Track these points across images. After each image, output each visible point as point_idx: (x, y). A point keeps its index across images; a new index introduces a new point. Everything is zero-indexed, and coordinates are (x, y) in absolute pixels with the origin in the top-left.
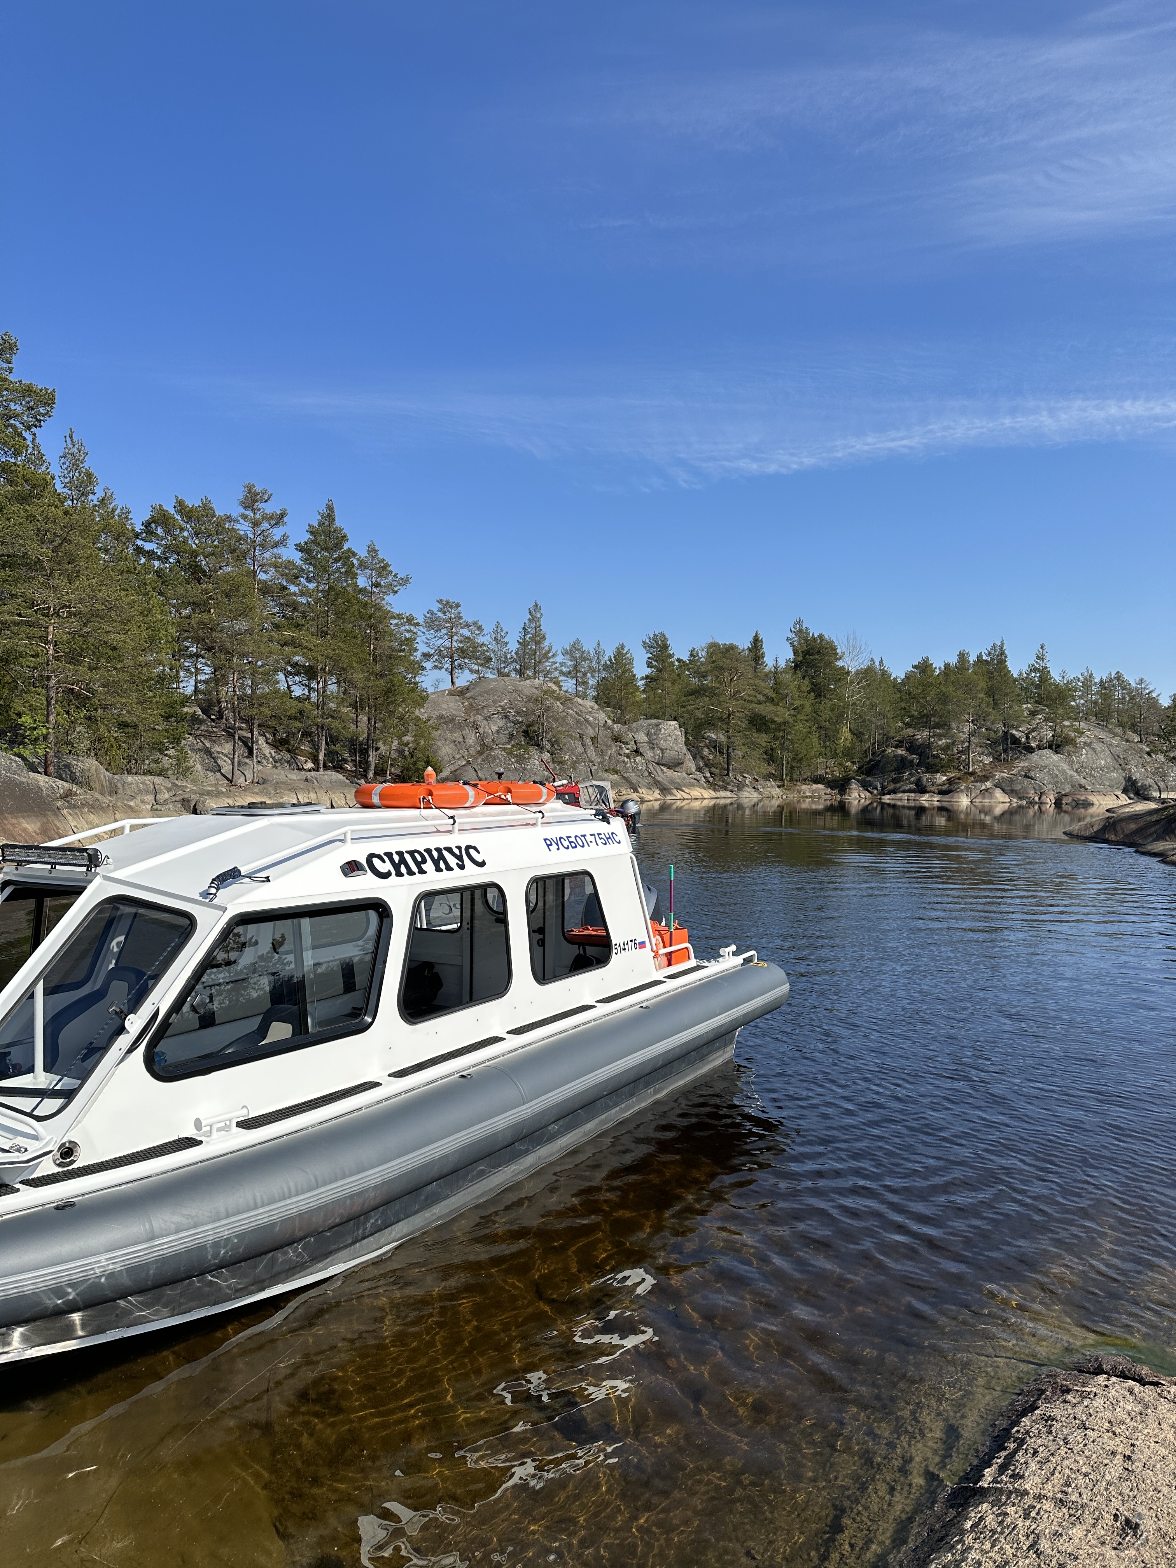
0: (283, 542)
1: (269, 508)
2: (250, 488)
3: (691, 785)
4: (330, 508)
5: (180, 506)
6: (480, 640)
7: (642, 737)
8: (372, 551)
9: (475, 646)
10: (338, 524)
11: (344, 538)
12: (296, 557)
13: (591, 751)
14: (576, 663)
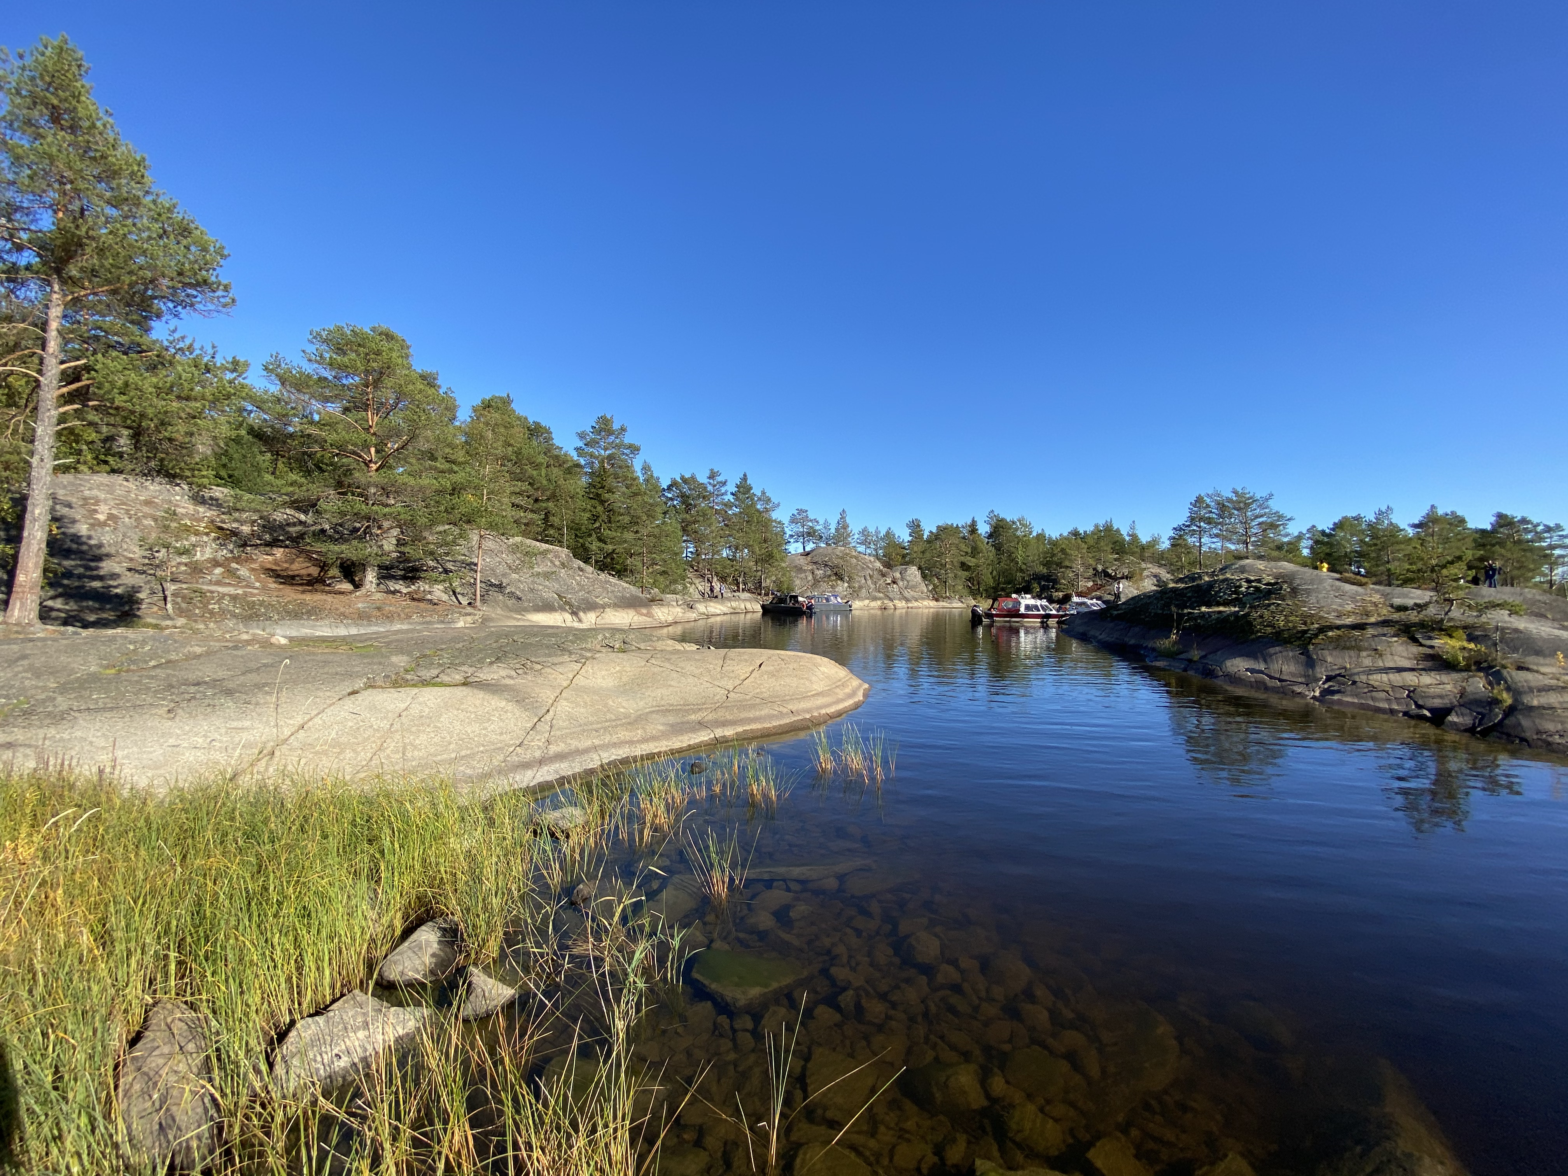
0: (725, 493)
1: (719, 479)
2: (712, 470)
3: (923, 599)
4: (745, 475)
5: (682, 478)
6: (818, 528)
7: (898, 575)
8: (763, 493)
9: (815, 531)
10: (748, 482)
11: (751, 488)
12: (731, 498)
13: (869, 582)
14: (866, 538)
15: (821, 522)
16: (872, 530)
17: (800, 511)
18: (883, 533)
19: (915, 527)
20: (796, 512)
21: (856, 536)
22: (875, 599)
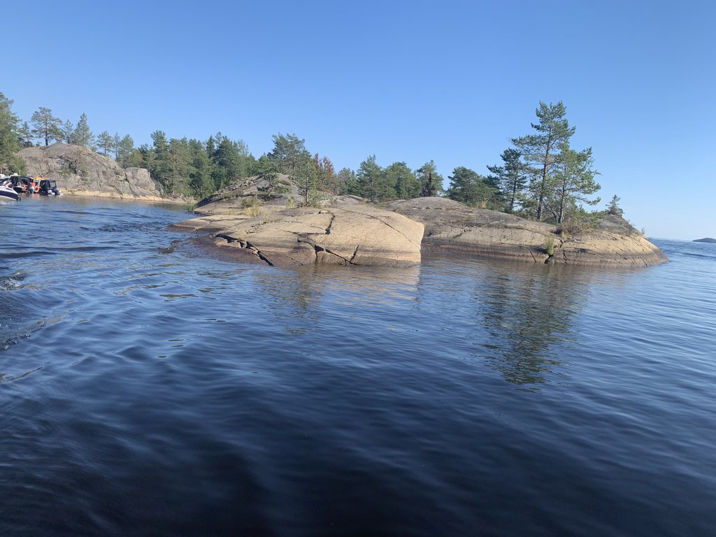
6: (60, 127)
7: (129, 174)
9: (57, 129)
13: (102, 177)
14: (106, 142)
15: (64, 122)
16: (112, 135)
17: (43, 110)
18: (121, 139)
19: (159, 138)
20: (39, 111)
21: (96, 139)
22: (105, 191)
